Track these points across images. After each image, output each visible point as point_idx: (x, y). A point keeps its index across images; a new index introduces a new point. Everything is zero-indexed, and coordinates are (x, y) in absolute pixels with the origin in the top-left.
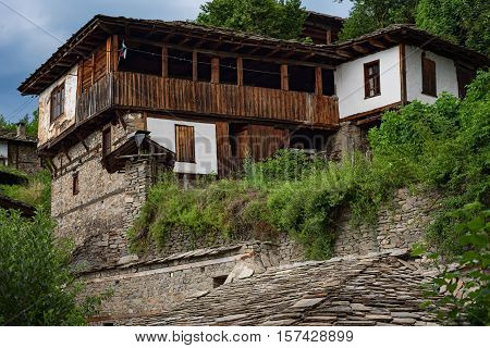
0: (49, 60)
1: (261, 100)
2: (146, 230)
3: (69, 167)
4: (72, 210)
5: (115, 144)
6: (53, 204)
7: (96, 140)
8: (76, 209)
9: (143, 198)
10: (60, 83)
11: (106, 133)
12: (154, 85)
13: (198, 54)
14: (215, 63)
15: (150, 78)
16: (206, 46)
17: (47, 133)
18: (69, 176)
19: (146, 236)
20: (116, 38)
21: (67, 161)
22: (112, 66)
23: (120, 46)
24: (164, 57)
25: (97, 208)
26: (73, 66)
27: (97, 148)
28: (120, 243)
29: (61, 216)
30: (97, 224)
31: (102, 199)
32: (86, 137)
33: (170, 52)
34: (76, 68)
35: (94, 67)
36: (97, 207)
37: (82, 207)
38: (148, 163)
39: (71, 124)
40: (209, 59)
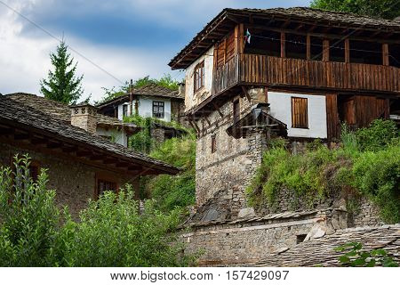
0: (191, 43)
1: (365, 74)
2: (261, 188)
3: (209, 130)
4: (211, 165)
5: (242, 113)
6: (197, 159)
7: (228, 109)
8: (214, 164)
9: (259, 161)
10: (201, 60)
11: (236, 104)
12: (274, 64)
13: (311, 37)
14: (326, 44)
15: (270, 59)
16: (318, 30)
17: (191, 101)
18: (209, 137)
19: (260, 193)
20: (242, 26)
21: (208, 125)
22: (239, 49)
23: (245, 34)
24: (283, 41)
25: (229, 165)
26: (211, 47)
27: (229, 116)
28: (241, 197)
29: (203, 169)
30: (229, 177)
31: (233, 158)
32: (220, 106)
33: (288, 37)
34: (213, 49)
35: (226, 50)
36: (229, 163)
37: (218, 163)
38: (264, 132)
39: (209, 95)
40: (320, 41)
